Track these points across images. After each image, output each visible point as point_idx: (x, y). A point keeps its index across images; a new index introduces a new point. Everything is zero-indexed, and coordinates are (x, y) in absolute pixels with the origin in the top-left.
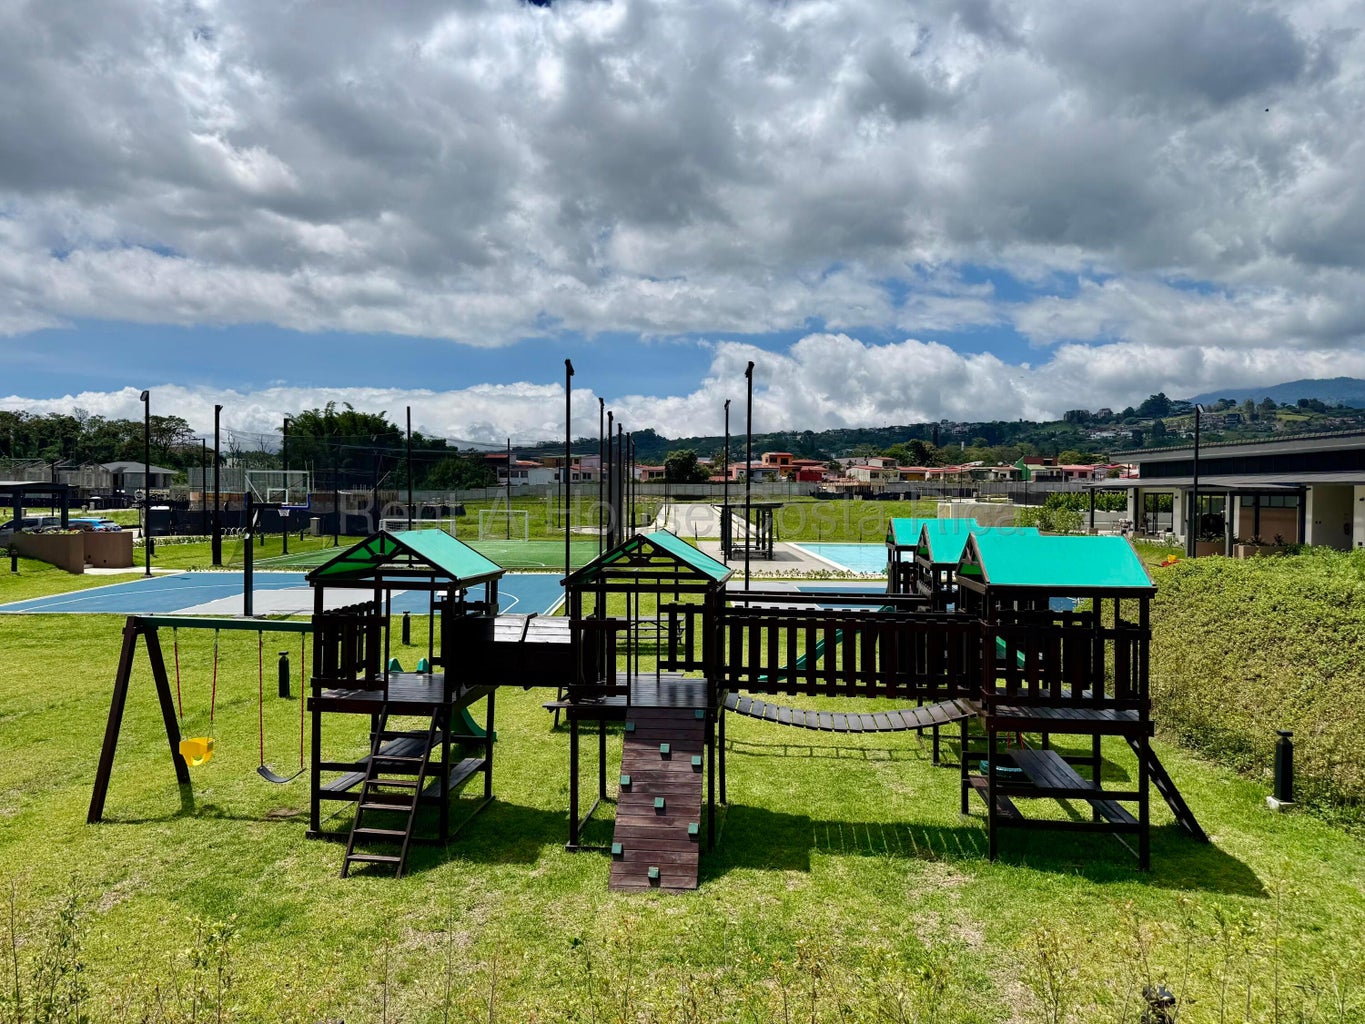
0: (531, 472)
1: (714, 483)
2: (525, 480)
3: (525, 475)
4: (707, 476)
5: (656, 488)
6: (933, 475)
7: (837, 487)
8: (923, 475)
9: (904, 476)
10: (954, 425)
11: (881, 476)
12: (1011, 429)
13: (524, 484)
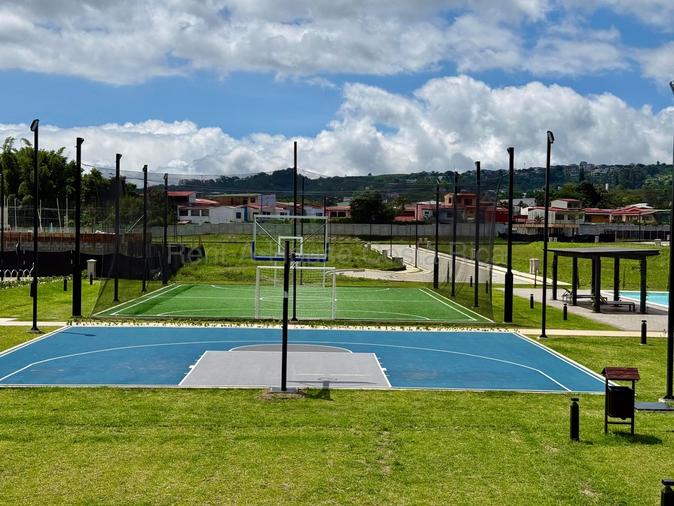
0: (212, 211)
1: (400, 223)
2: (206, 219)
3: (205, 213)
4: (392, 217)
5: (341, 228)
6: (615, 217)
7: (529, 228)
8: (607, 217)
9: (588, 218)
10: (593, 167)
11: (566, 218)
12: (649, 172)
13: (206, 222)
